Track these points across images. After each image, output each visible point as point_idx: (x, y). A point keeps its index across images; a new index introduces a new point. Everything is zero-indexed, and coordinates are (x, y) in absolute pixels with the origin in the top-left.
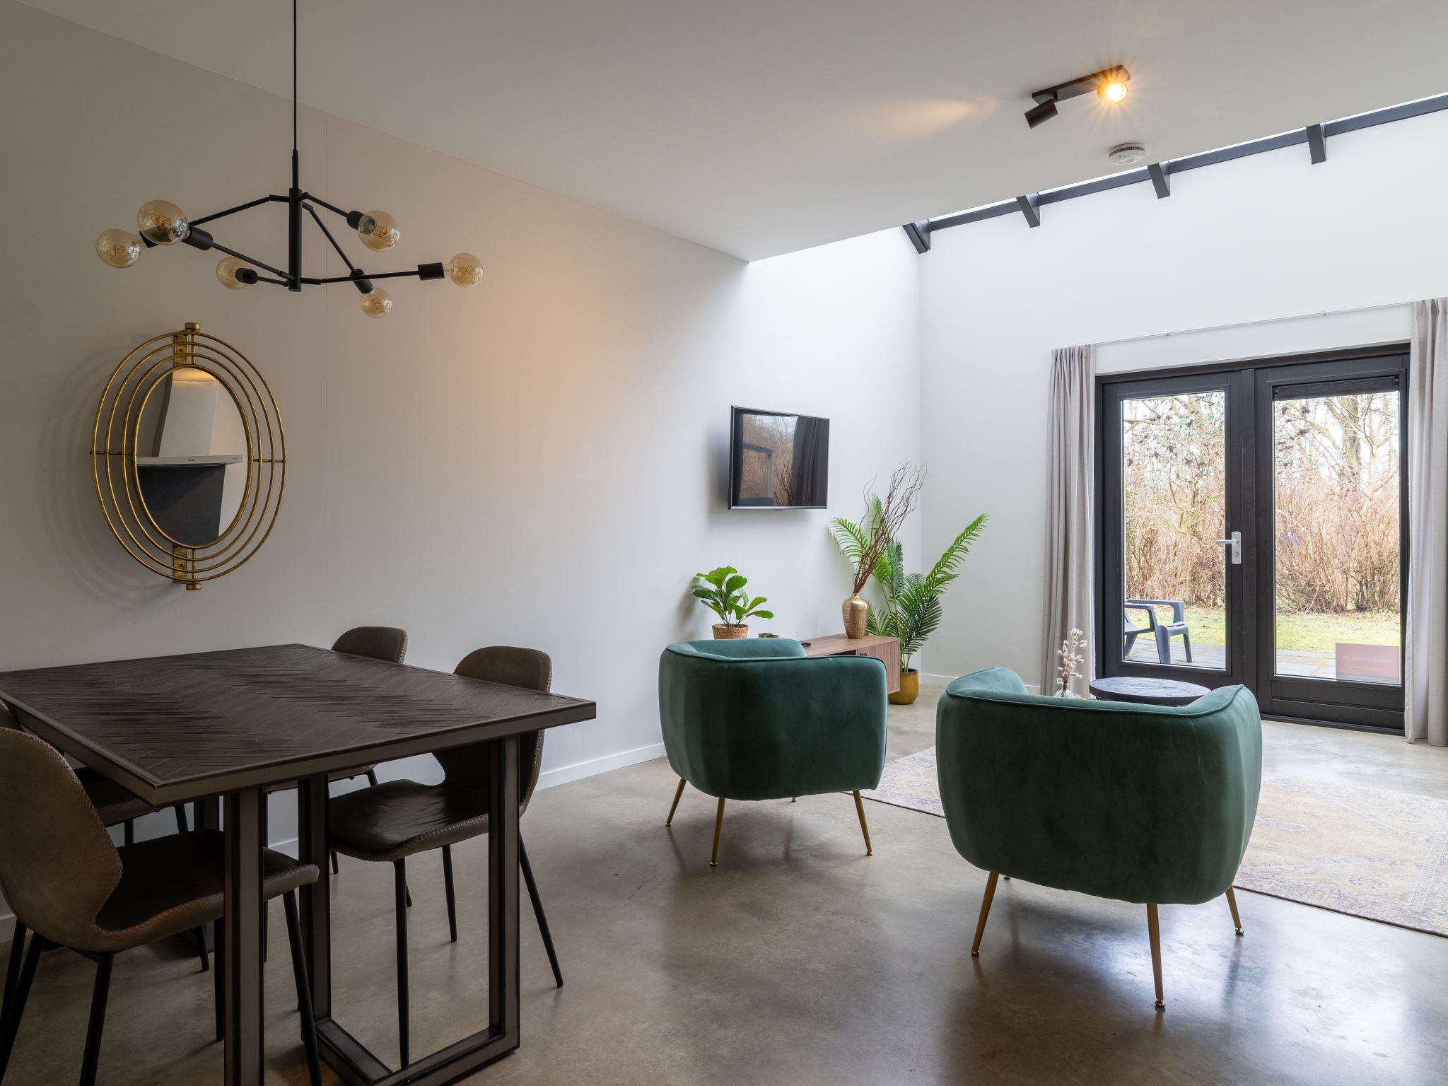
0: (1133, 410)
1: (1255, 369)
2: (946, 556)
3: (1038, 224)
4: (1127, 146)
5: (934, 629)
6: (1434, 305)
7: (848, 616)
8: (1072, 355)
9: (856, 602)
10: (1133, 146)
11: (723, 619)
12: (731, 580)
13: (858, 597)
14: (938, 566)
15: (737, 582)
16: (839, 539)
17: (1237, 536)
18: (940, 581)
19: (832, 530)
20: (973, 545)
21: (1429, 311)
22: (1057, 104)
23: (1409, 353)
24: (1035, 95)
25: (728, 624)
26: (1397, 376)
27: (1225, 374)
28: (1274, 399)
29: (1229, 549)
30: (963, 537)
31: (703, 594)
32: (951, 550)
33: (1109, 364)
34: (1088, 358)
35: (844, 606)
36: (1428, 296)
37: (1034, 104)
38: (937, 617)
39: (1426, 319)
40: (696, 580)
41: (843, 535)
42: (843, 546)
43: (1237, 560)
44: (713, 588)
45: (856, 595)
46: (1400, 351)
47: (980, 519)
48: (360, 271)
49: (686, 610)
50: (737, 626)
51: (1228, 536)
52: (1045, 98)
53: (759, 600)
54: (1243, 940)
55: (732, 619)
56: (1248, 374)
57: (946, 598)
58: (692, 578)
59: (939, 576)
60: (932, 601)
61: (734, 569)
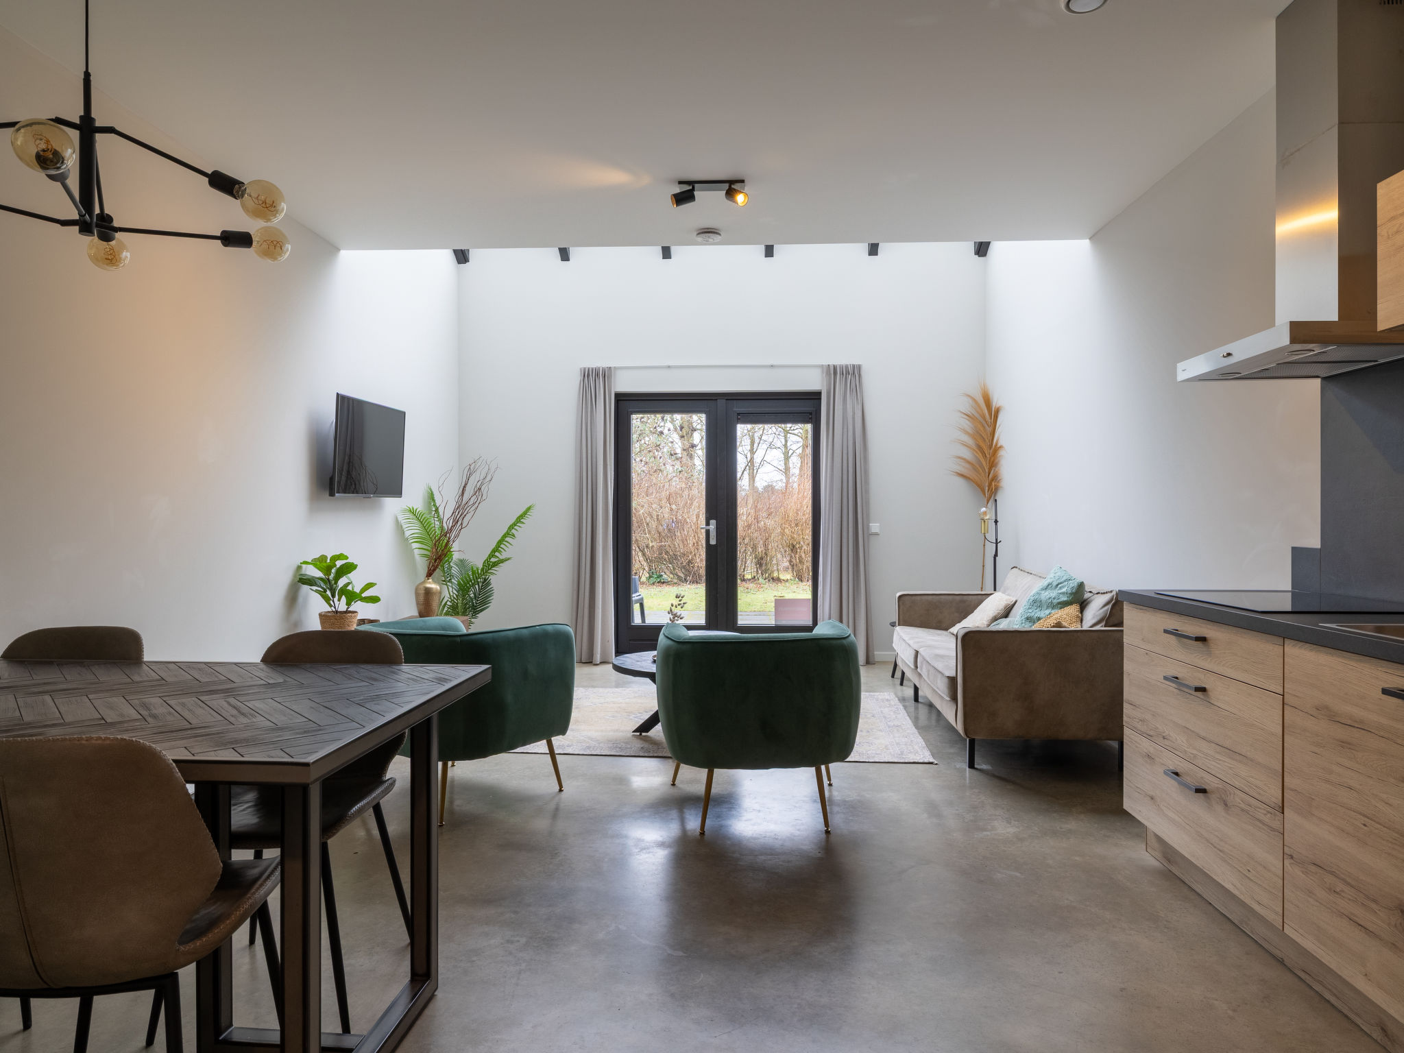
0: (639, 422)
1: (727, 400)
2: (500, 542)
3: (568, 259)
4: (709, 230)
5: (488, 607)
6: (835, 368)
7: (422, 598)
8: (597, 375)
9: (428, 585)
10: (716, 231)
11: (331, 606)
12: (342, 566)
13: (430, 580)
14: (494, 551)
15: (348, 568)
16: (404, 526)
17: (713, 522)
18: (495, 564)
19: (400, 518)
20: (519, 532)
21: (832, 372)
22: (696, 193)
23: (820, 399)
24: (680, 183)
25: (337, 612)
26: (811, 414)
27: (706, 401)
28: (738, 423)
29: (708, 532)
30: (512, 527)
31: (310, 582)
32: (505, 536)
33: (626, 384)
34: (610, 377)
35: (417, 589)
36: (832, 362)
37: (677, 189)
38: (489, 597)
39: (830, 378)
40: (299, 568)
41: (410, 523)
42: (408, 533)
43: (713, 542)
44: (319, 574)
45: (428, 579)
46: (815, 397)
47: (529, 509)
48: (110, 219)
49: (292, 598)
50: (347, 612)
51: (708, 524)
52: (687, 188)
53: (370, 586)
54: (833, 788)
55: (342, 606)
56: (721, 402)
57: (497, 579)
58: (296, 566)
59: (493, 560)
60: (486, 583)
61: (346, 556)
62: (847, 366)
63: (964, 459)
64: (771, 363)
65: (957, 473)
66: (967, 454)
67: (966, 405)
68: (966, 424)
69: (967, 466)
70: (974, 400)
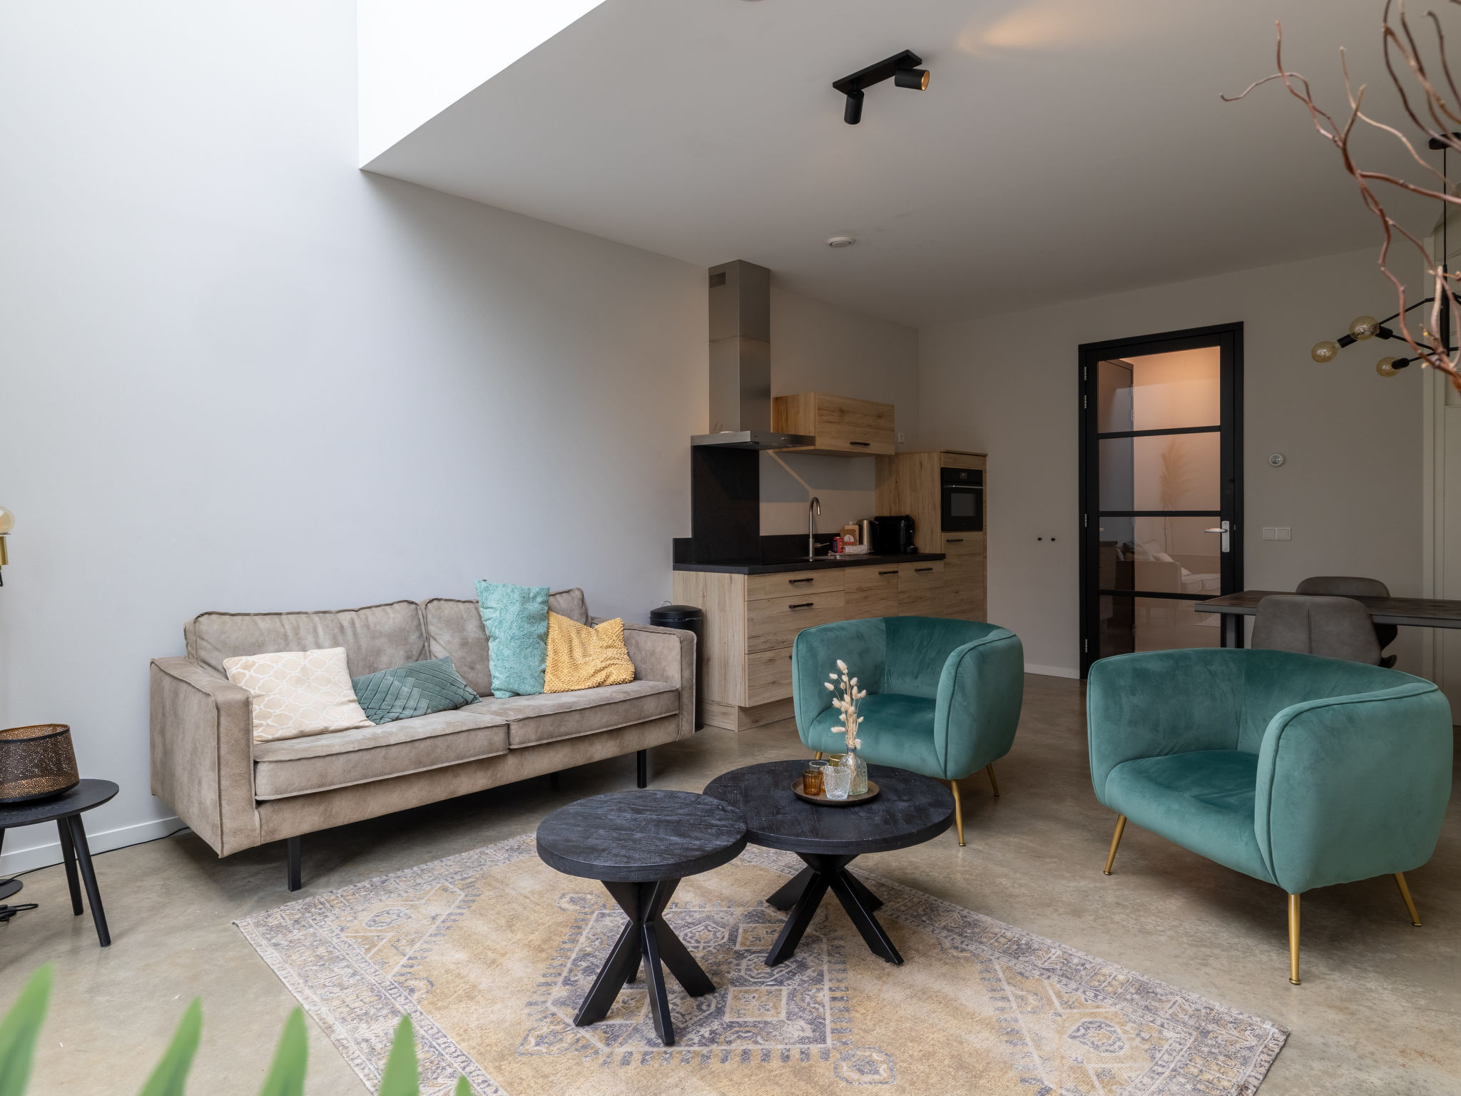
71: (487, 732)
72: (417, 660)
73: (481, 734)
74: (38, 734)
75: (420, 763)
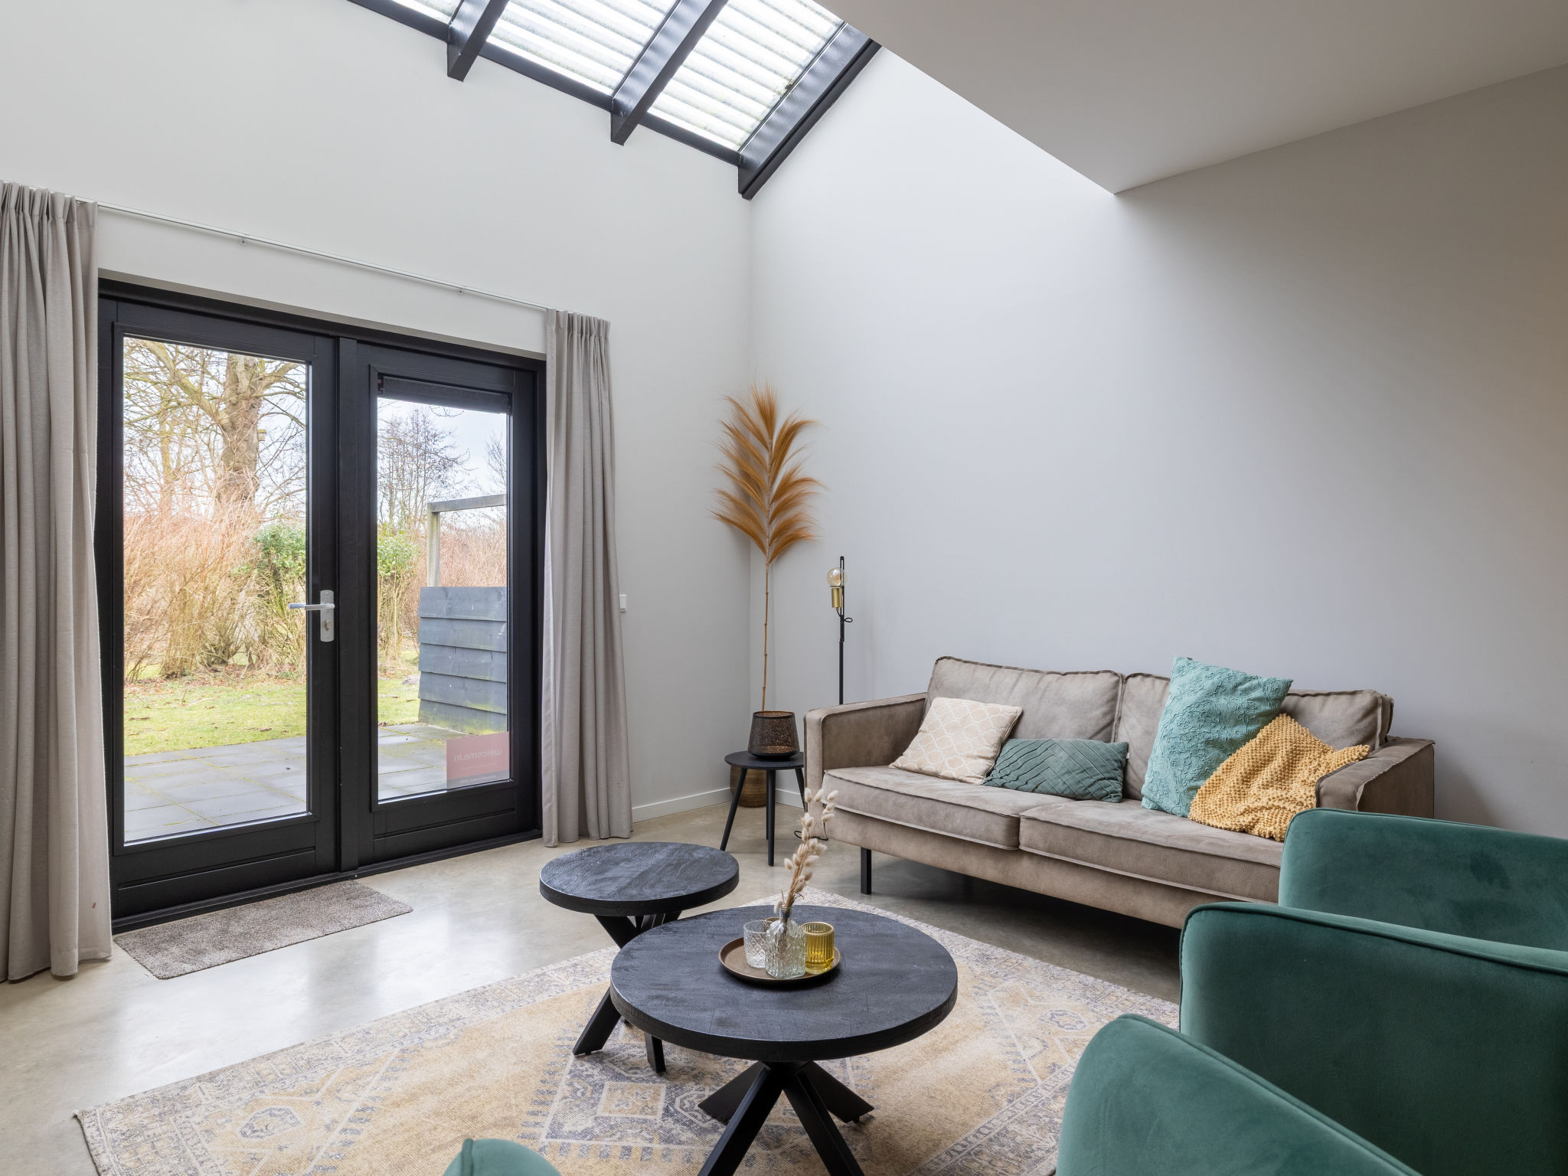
1: (359, 342)
6: (571, 318)
17: (327, 598)
21: (565, 326)
26: (510, 395)
27: (314, 336)
28: (379, 392)
29: (314, 619)
34: (84, 227)
39: (561, 335)
43: (327, 635)
51: (314, 597)
56: (348, 345)
62: (589, 320)
63: (729, 496)
64: (459, 283)
65: (720, 516)
66: (729, 487)
67: (728, 415)
68: (729, 442)
69: (730, 504)
70: (740, 409)
71: (988, 817)
72: (1091, 738)
73: (980, 816)
74: (774, 715)
75: (920, 820)
